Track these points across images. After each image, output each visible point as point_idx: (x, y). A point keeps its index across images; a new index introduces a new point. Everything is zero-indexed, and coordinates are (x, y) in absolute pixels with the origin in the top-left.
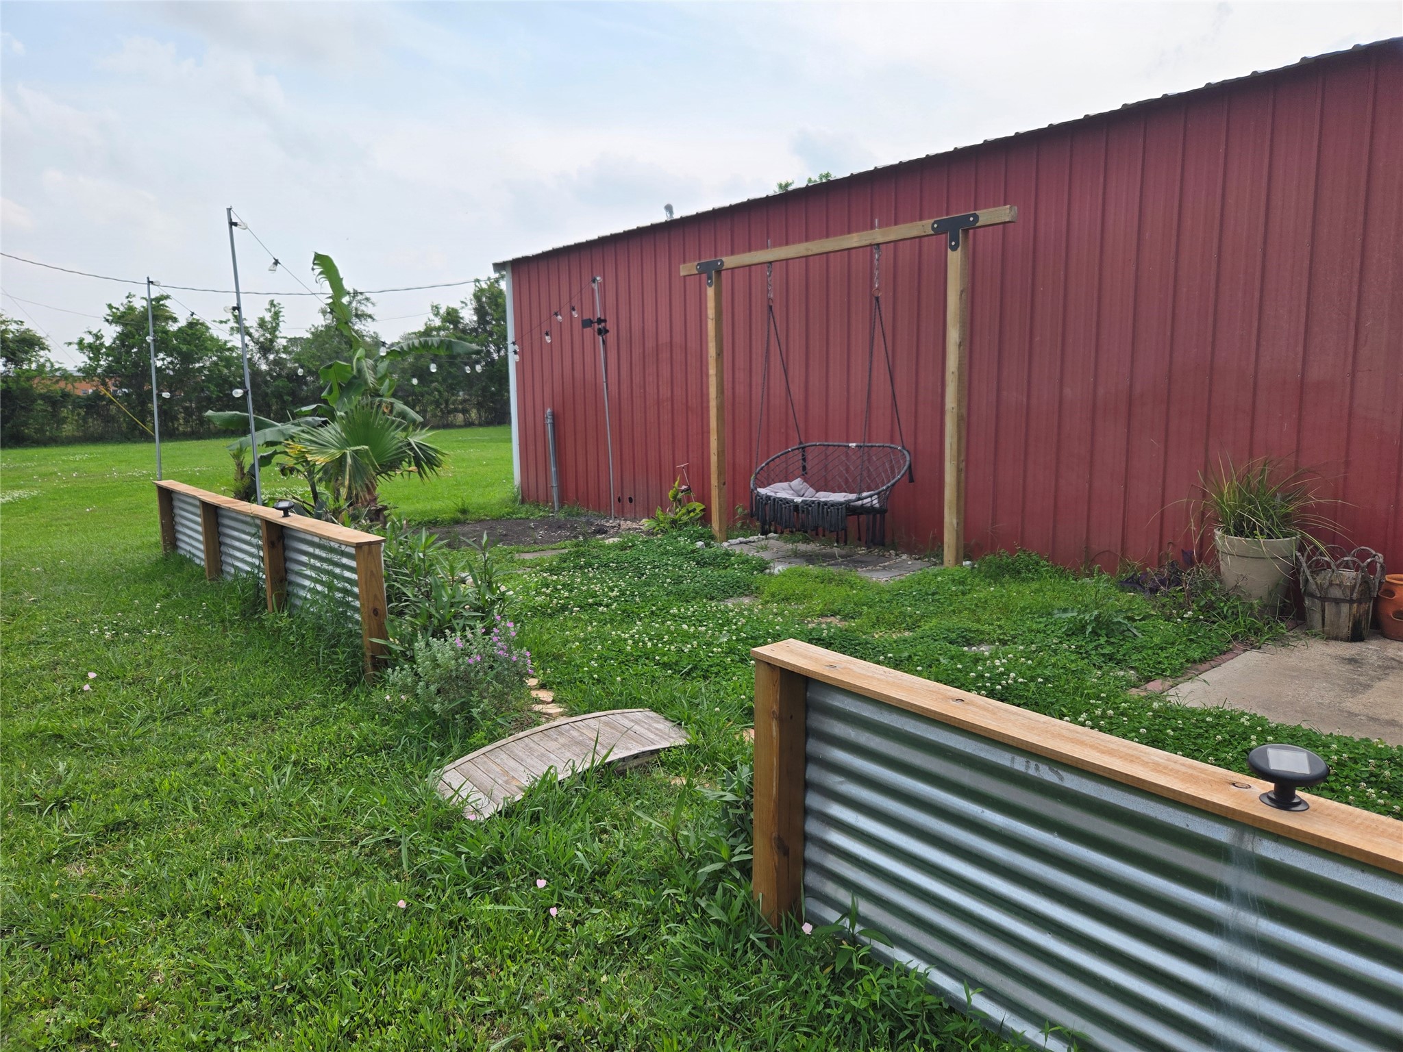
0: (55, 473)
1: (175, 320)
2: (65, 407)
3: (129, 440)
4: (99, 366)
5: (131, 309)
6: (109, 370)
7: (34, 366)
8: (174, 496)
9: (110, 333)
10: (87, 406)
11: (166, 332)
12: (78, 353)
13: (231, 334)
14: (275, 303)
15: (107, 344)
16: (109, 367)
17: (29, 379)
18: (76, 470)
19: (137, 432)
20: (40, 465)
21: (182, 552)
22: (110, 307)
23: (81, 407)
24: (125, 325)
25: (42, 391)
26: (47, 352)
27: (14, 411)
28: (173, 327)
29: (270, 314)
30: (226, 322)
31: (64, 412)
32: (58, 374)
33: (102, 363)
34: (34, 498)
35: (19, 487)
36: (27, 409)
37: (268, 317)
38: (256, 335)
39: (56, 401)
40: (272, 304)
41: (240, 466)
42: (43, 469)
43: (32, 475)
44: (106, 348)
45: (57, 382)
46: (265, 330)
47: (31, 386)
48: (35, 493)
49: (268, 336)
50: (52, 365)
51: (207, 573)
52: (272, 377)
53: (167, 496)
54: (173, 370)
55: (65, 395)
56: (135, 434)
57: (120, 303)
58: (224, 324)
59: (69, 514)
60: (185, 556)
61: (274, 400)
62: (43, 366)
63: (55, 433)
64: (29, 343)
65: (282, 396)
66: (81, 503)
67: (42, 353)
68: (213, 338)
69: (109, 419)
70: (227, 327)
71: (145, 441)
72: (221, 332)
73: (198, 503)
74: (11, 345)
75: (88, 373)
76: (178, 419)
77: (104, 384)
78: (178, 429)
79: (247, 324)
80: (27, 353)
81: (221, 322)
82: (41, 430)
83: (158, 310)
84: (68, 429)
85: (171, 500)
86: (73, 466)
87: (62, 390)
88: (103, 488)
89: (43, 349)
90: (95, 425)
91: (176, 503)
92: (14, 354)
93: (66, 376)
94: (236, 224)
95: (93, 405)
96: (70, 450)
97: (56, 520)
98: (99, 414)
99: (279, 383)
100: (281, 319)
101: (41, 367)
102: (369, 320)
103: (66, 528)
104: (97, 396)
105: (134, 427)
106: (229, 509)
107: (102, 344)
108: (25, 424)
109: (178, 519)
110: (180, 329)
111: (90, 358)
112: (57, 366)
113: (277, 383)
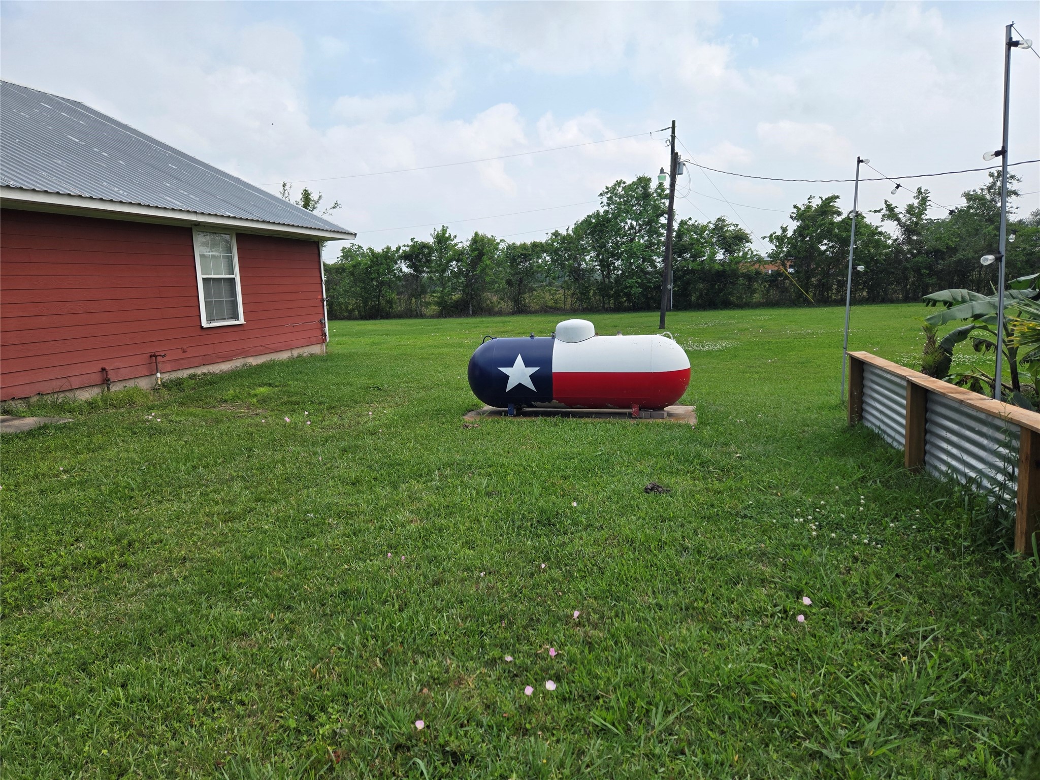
0: (748, 329)
1: (839, 214)
2: (757, 282)
3: (796, 305)
4: (782, 252)
5: (809, 207)
6: (788, 254)
7: (741, 254)
8: (865, 367)
9: (793, 226)
10: (770, 281)
11: (832, 223)
12: (769, 243)
13: (883, 221)
14: (923, 190)
15: (788, 236)
16: (788, 252)
17: (737, 263)
18: (761, 327)
19: (801, 300)
20: (739, 323)
21: (869, 425)
22: (795, 207)
23: (766, 282)
24: (803, 220)
25: (744, 271)
26: (750, 244)
27: (725, 284)
28: (837, 219)
29: (918, 201)
30: (879, 211)
31: (756, 285)
32: (755, 259)
33: (784, 249)
34: (735, 348)
35: (726, 338)
36: (733, 284)
37: (916, 203)
38: (903, 219)
39: (751, 278)
40: (919, 191)
41: (932, 340)
42: (740, 326)
43: (734, 330)
44: (788, 238)
45: (754, 264)
46: (912, 215)
47: (738, 268)
48: (735, 344)
49: (915, 219)
50: (752, 253)
51: (906, 460)
52: (912, 254)
53: (859, 368)
54: (832, 252)
55: (758, 273)
56: (799, 301)
57: (802, 203)
58: (878, 213)
59: (758, 363)
60: (872, 431)
61: (913, 273)
62: (747, 253)
63: (748, 300)
64: (741, 238)
65: (920, 270)
66: (766, 354)
67: (747, 245)
68: (867, 225)
69: (784, 290)
70: (880, 215)
71: (806, 306)
72: (873, 220)
73: (904, 383)
74: (729, 240)
75: (774, 256)
76: (832, 290)
77: (784, 265)
78: (831, 297)
79: (897, 211)
80: (737, 245)
81: (875, 211)
82: (740, 298)
83: (827, 207)
84: (757, 297)
85: (863, 371)
86: (760, 324)
87: (756, 270)
88: (780, 343)
89: (747, 242)
90: (774, 294)
91: (867, 375)
92: (730, 246)
93: (760, 260)
94: (1016, 44)
95: (775, 280)
96: (757, 312)
97: (750, 367)
98: (777, 286)
99: (919, 259)
100: (928, 203)
101: (745, 254)
102: (1013, 197)
103: (757, 376)
104: (777, 274)
105: (800, 295)
106: (943, 395)
107: (785, 236)
108: (731, 294)
109: (867, 391)
110: (843, 220)
111: (776, 246)
112: (755, 253)
113: (917, 259)
